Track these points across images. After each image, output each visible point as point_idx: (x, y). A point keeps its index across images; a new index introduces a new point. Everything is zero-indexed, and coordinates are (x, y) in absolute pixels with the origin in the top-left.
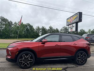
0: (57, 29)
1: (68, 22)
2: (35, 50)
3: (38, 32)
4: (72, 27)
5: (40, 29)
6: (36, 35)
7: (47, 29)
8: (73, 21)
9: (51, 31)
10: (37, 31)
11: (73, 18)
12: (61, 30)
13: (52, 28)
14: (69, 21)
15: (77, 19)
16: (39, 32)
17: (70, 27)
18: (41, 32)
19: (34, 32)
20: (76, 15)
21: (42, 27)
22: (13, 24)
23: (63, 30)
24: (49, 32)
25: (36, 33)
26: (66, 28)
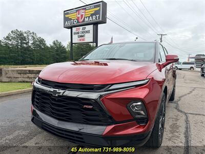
4: (82, 33)
12: (7, 37)
20: (95, 7)
23: (14, 38)
26: (21, 34)
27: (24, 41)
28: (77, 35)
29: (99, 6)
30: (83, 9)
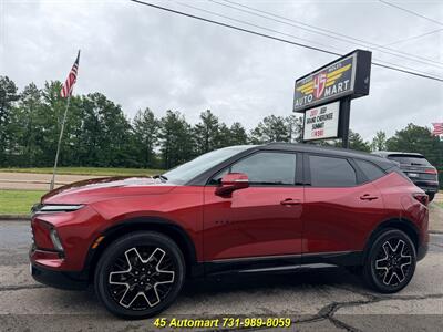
0: (237, 125)
1: (304, 94)
2: (185, 227)
3: (145, 136)
4: (321, 119)
5: (156, 123)
6: (139, 151)
7: (193, 126)
8: (328, 92)
9: (208, 136)
10: (139, 135)
11: (329, 75)
12: (257, 130)
13: (216, 121)
14: (306, 88)
15: (349, 83)
16: (150, 136)
17: (313, 120)
18: (161, 136)
19: (125, 138)
20: (344, 65)
21: (165, 115)
22: (18, 93)
23: (266, 131)
24: (199, 139)
25: (138, 143)
26: (280, 123)
27: (283, 136)
28: (311, 125)
29: (350, 61)
30: (323, 72)
